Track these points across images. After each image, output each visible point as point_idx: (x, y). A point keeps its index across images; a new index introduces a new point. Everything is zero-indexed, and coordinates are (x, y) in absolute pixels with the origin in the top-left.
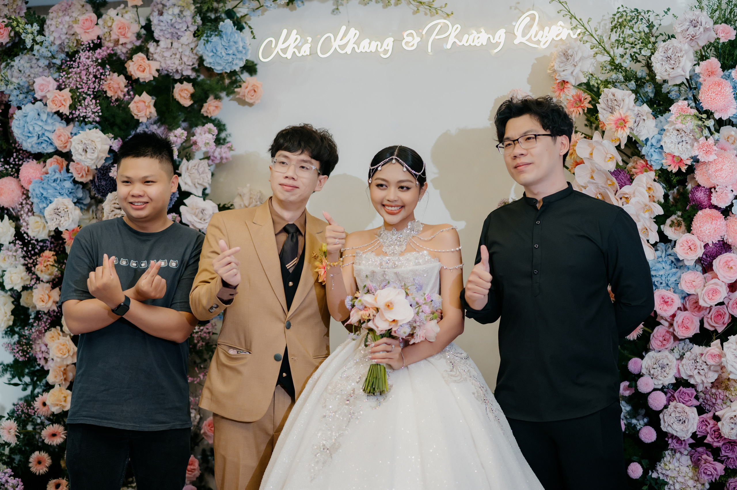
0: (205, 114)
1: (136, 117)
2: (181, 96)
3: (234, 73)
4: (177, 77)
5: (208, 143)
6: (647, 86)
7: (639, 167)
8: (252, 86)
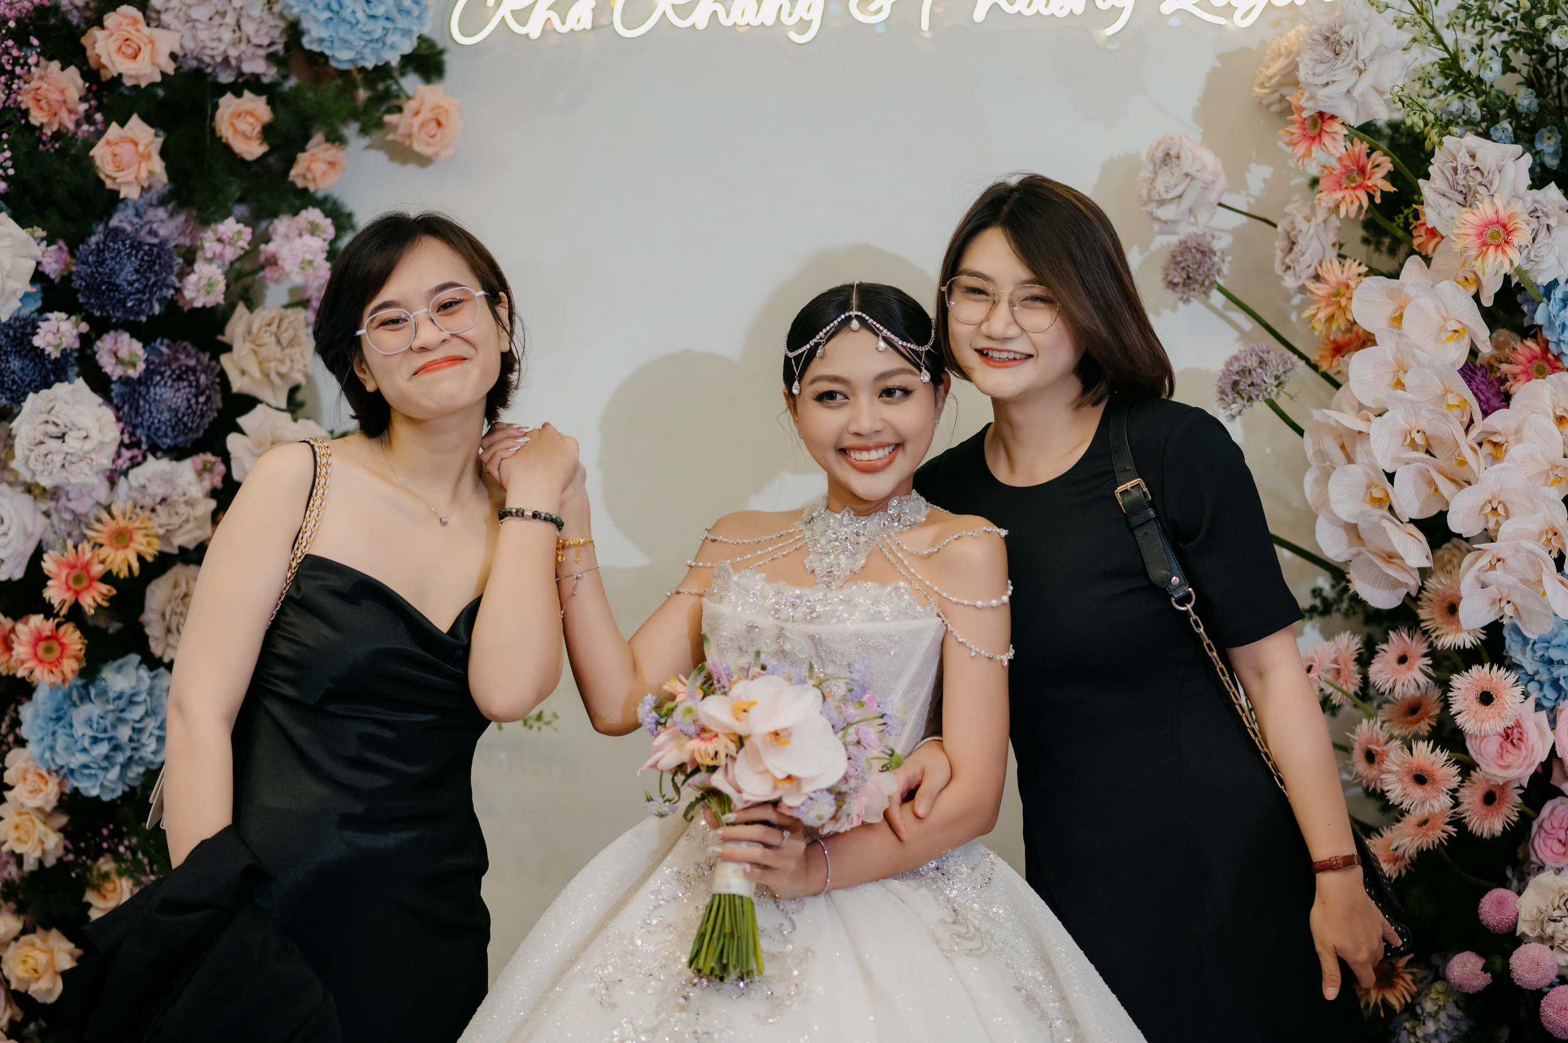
0: (300, 184)
1: (109, 184)
2: (236, 131)
3: (383, 71)
4: (226, 78)
5: (311, 262)
6: (1542, 136)
7: (1522, 359)
8: (433, 110)
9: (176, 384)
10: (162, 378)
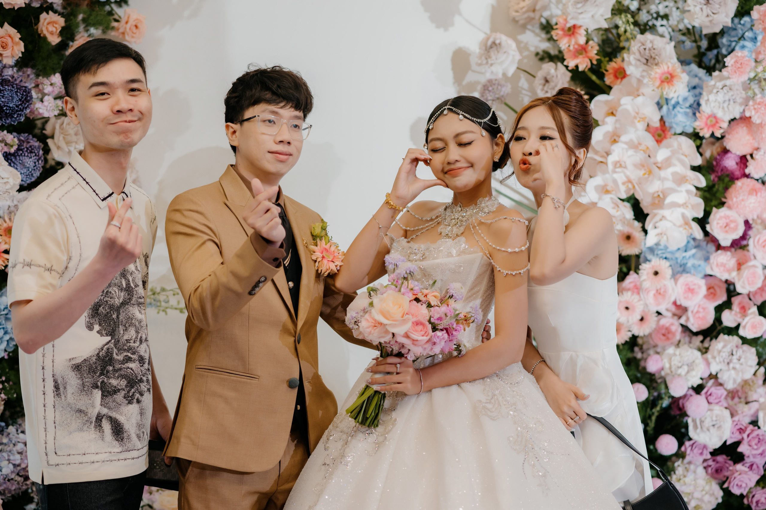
2: (48, 31)
3: (105, 2)
8: (135, 21)
9: (29, 155)
10: (23, 152)
